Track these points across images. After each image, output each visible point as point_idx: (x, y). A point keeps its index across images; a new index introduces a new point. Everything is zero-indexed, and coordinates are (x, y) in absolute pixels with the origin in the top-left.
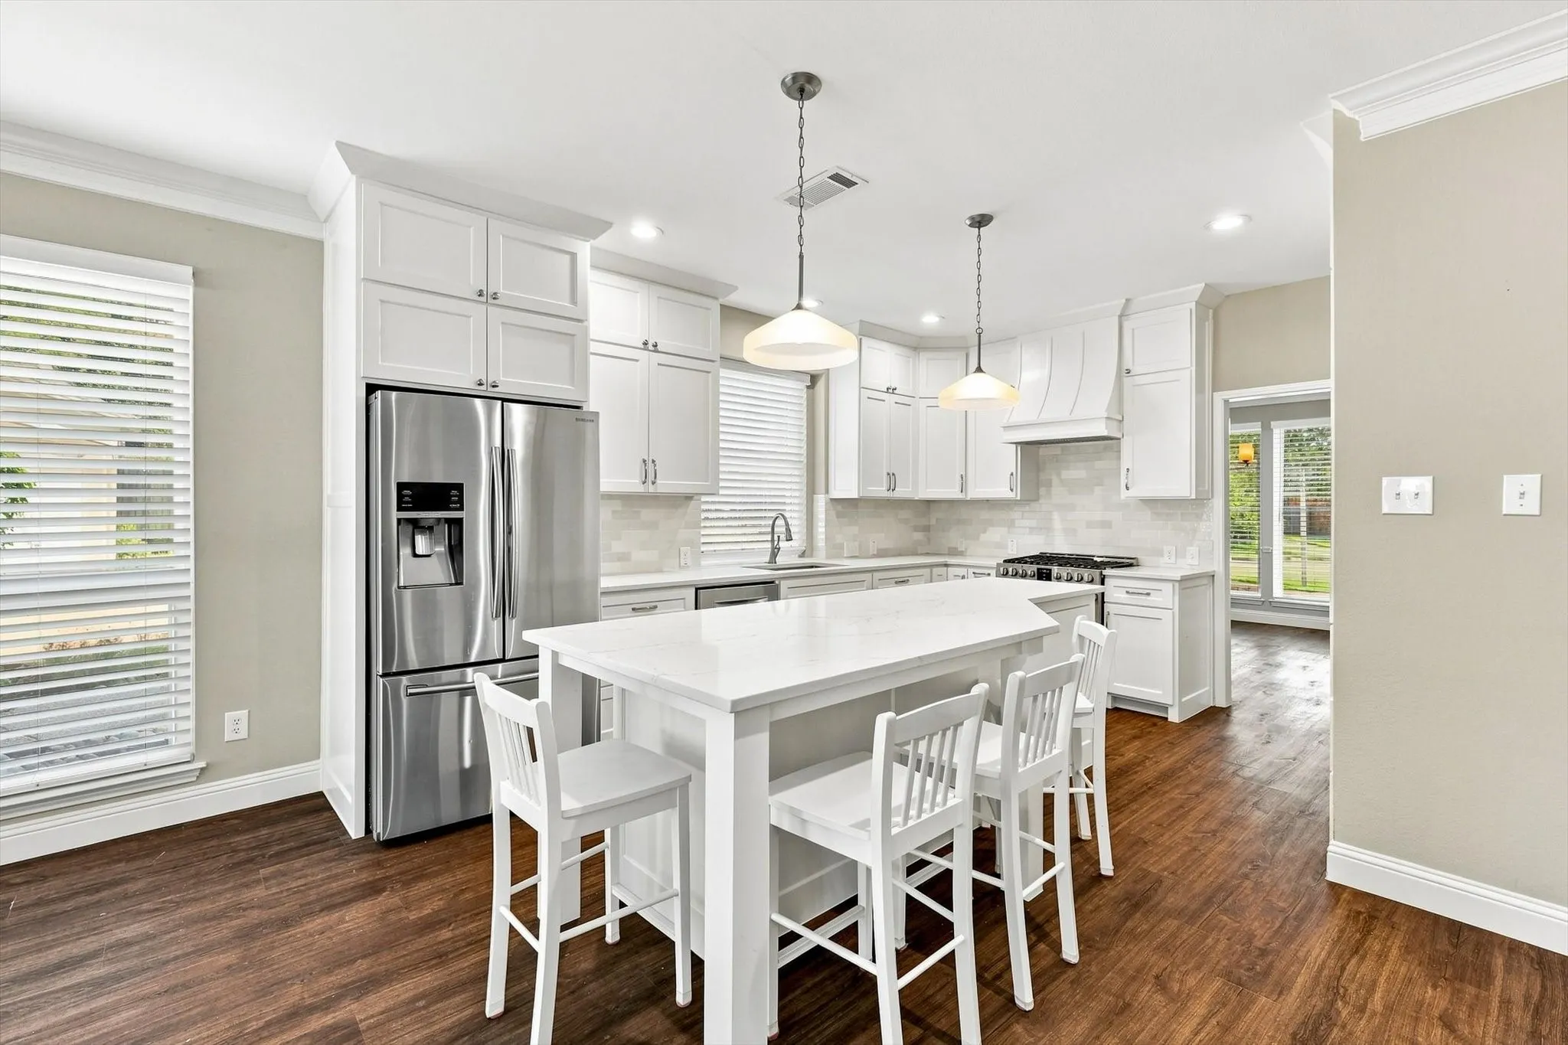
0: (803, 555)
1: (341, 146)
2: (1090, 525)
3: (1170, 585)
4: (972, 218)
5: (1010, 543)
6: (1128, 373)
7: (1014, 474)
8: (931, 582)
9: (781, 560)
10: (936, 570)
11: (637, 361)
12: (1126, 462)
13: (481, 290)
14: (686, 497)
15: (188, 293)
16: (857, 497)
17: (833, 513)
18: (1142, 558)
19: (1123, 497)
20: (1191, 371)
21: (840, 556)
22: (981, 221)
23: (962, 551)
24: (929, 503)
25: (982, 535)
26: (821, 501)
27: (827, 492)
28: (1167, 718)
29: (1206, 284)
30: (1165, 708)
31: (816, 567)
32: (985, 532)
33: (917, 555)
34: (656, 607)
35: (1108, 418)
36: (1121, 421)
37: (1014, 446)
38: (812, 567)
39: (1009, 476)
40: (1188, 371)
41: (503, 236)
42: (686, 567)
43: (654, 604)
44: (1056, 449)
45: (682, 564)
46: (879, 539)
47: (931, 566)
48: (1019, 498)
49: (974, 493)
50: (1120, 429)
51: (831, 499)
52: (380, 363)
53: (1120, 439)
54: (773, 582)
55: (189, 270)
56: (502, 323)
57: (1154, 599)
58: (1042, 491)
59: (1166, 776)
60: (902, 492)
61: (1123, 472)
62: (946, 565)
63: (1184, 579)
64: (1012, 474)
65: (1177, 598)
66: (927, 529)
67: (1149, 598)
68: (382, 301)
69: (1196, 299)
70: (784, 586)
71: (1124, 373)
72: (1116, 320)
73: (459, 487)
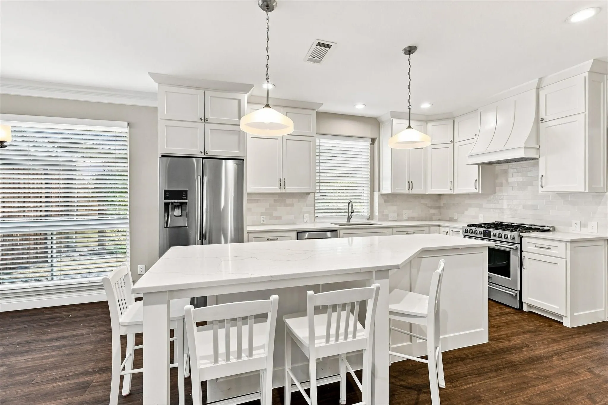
0: (368, 219)
1: (150, 74)
2: (525, 207)
3: (564, 245)
4: (405, 50)
5: (480, 216)
6: (543, 120)
7: (478, 180)
8: (430, 233)
9: (353, 221)
10: (432, 228)
11: (277, 139)
12: (541, 171)
13: (201, 118)
14: (307, 194)
15: (127, 130)
16: (390, 193)
17: (382, 201)
18: (557, 227)
19: (540, 192)
20: (585, 115)
21: (386, 220)
22: (410, 50)
23: (456, 220)
24: (440, 195)
25: (465, 211)
26: (376, 194)
27: (379, 190)
28: (562, 323)
29: (594, 59)
30: (561, 317)
31: (371, 224)
32: (467, 210)
33: (432, 220)
34: (278, 239)
35: (525, 147)
36: (538, 149)
37: (477, 166)
38: (369, 224)
39: (474, 181)
40: (583, 114)
41: (210, 97)
42: (306, 222)
43: (277, 238)
44: (504, 166)
45: (305, 221)
46: (407, 213)
47: (429, 226)
48: (480, 193)
49: (457, 191)
50: (538, 153)
51: (381, 194)
52: (166, 148)
53: (538, 159)
54: (337, 231)
55: (126, 123)
56: (210, 129)
57: (553, 251)
58: (497, 188)
59: (532, 361)
60: (416, 190)
61: (540, 177)
62: (439, 226)
63: (572, 242)
64: (476, 180)
65: (569, 252)
66: (439, 208)
67: (549, 251)
68: (166, 126)
69: (589, 70)
70: (341, 232)
71: (539, 120)
72: (534, 91)
73: (186, 191)
